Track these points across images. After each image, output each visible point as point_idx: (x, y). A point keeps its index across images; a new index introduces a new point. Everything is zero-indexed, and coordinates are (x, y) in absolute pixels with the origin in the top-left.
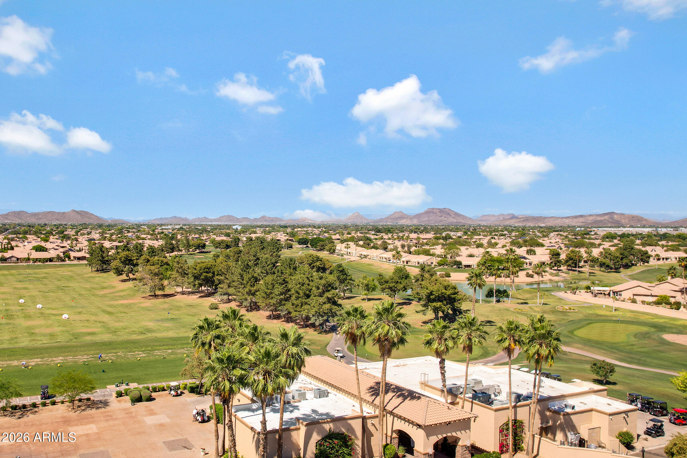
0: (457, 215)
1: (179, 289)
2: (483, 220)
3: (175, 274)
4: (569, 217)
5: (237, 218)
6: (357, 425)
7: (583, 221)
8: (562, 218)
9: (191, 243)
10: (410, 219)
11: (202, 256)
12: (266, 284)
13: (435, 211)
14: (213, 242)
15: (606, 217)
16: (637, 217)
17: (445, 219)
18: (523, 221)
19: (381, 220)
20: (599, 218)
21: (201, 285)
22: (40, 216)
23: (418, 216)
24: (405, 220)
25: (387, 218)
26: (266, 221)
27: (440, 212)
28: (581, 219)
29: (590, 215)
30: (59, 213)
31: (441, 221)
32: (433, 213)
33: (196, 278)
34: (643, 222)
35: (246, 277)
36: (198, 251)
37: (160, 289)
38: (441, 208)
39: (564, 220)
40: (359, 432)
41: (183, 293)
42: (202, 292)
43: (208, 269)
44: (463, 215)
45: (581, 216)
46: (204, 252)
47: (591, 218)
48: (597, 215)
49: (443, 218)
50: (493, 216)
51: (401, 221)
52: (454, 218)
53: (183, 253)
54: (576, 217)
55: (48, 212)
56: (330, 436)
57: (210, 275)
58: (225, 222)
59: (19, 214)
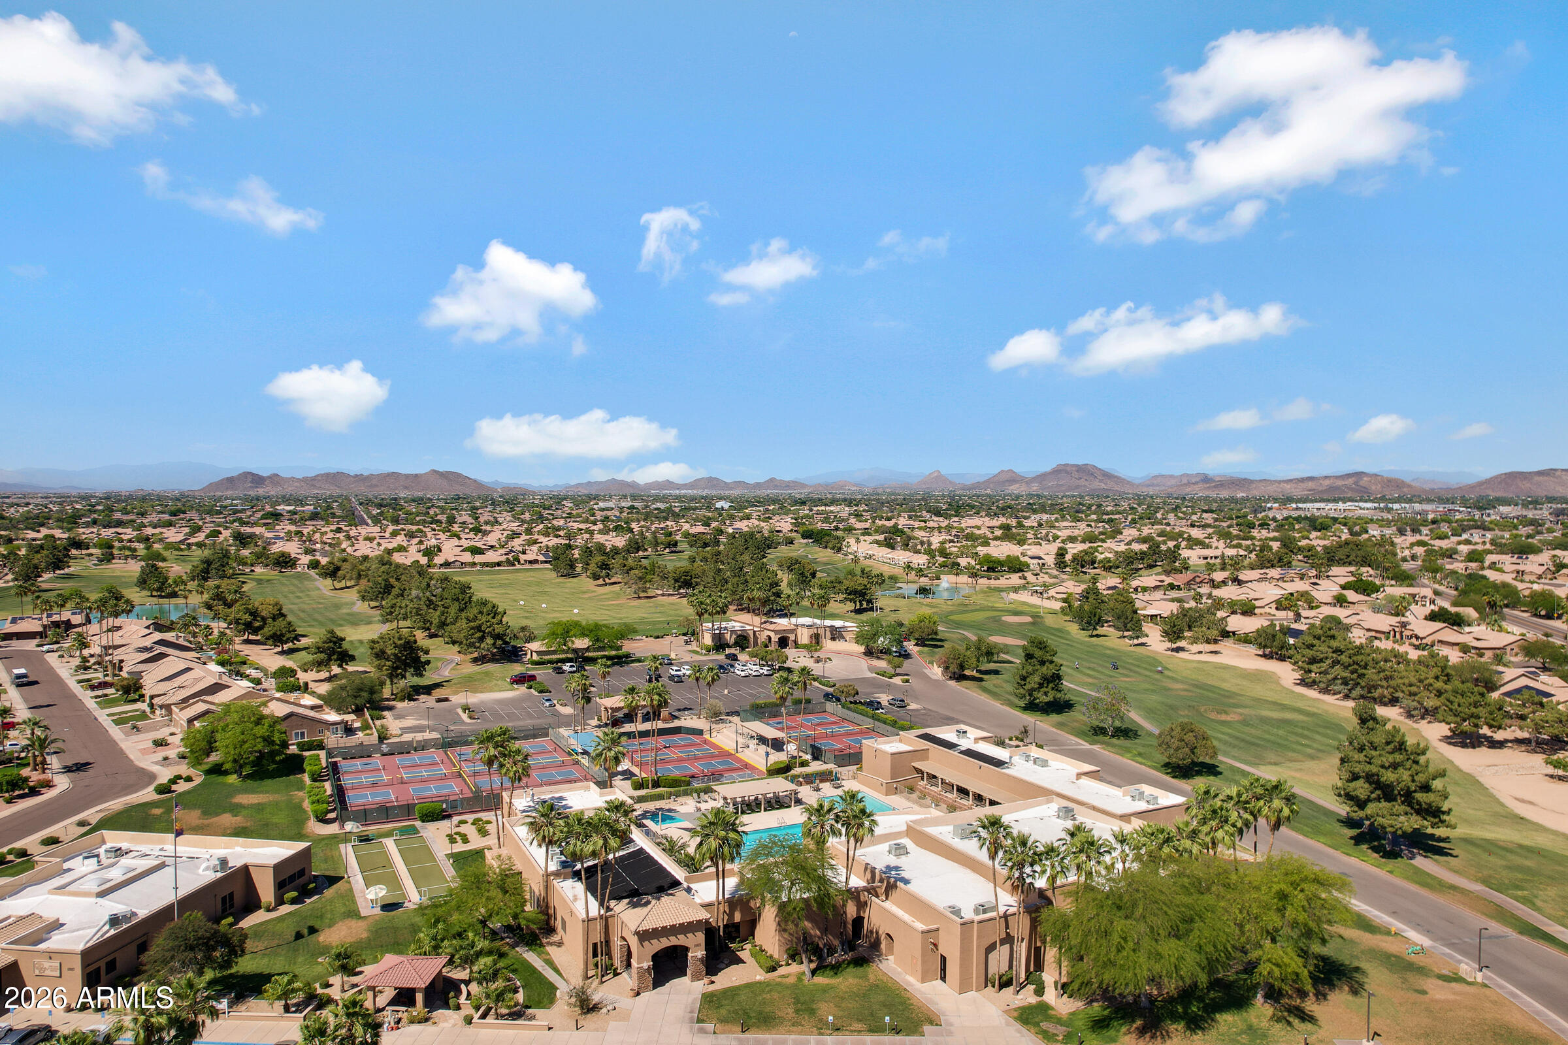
0: (1107, 475)
1: (660, 592)
2: (1153, 485)
3: (656, 578)
4: (1291, 481)
5: (725, 483)
6: (751, 633)
7: (1314, 487)
8: (1280, 482)
9: (659, 541)
10: (1027, 483)
11: (674, 557)
12: (733, 584)
13: (1068, 469)
14: (687, 535)
15: (1350, 481)
16: (1396, 480)
17: (1087, 483)
18: (1215, 487)
19: (977, 485)
20: (1340, 483)
21: (680, 587)
22: (374, 482)
23: (1041, 478)
24: (1018, 485)
25: (987, 481)
26: (776, 487)
27: (1077, 471)
28: (1310, 484)
29: (1326, 477)
30: (407, 476)
31: (1078, 487)
32: (1067, 472)
33: (676, 581)
34: (1405, 489)
35: (718, 579)
36: (667, 550)
37: (643, 591)
38: (1080, 463)
39: (1282, 485)
40: (752, 636)
41: (663, 595)
42: (681, 594)
43: (686, 573)
44: (1116, 477)
45: (1311, 479)
46: (675, 552)
47: (1327, 482)
48: (1337, 477)
49: (1082, 482)
50: (1171, 476)
51: (1011, 488)
52: (1101, 481)
53: (648, 553)
54: (1302, 480)
55: (388, 475)
56: (740, 635)
57: (689, 578)
58: (704, 489)
59: (335, 478)
